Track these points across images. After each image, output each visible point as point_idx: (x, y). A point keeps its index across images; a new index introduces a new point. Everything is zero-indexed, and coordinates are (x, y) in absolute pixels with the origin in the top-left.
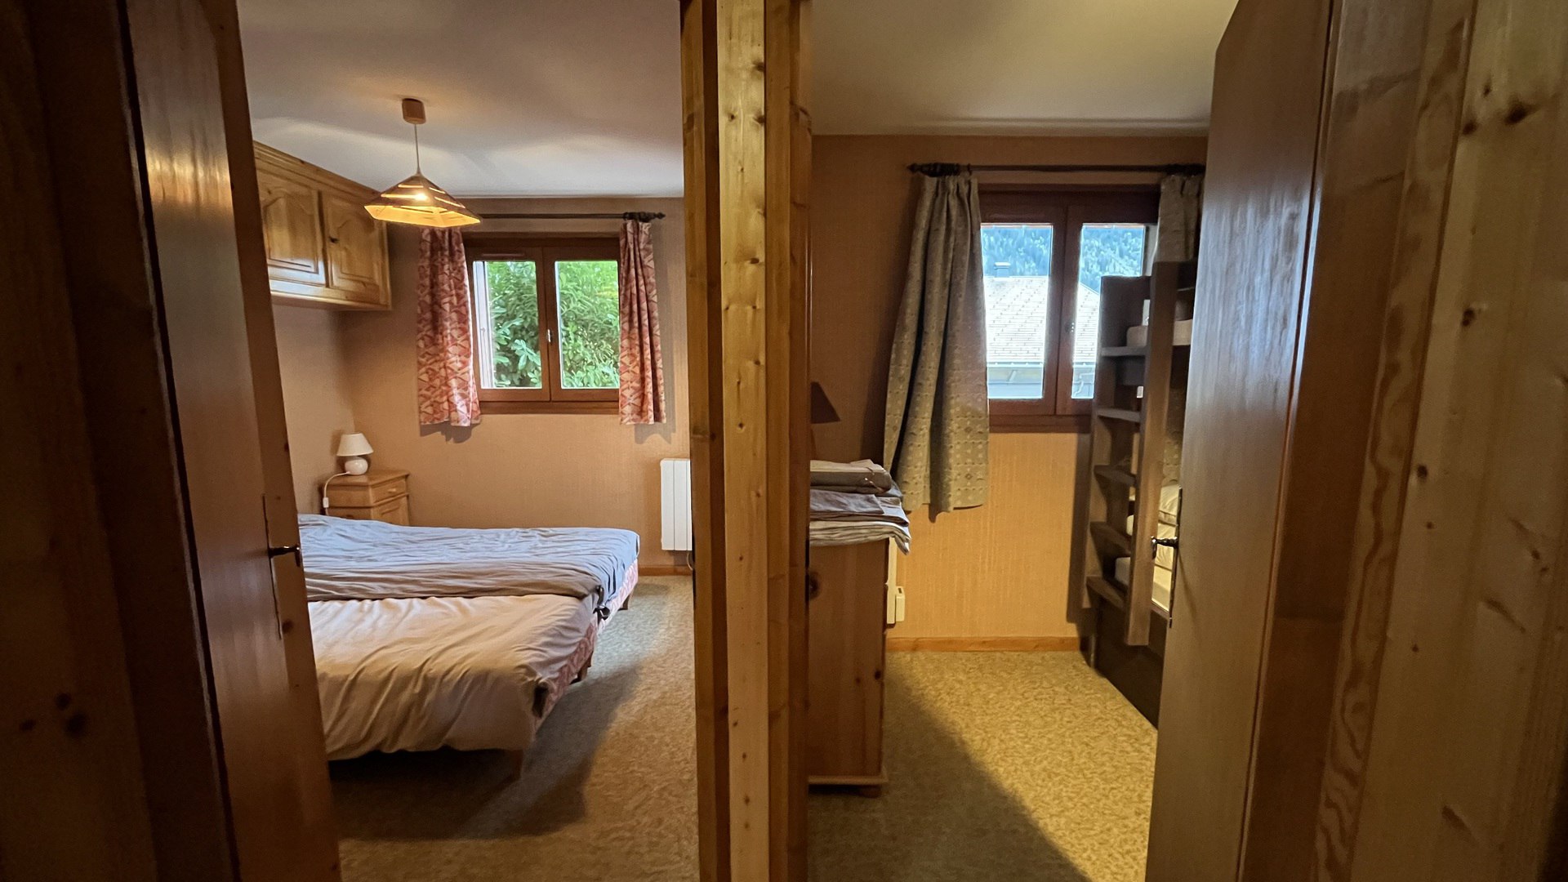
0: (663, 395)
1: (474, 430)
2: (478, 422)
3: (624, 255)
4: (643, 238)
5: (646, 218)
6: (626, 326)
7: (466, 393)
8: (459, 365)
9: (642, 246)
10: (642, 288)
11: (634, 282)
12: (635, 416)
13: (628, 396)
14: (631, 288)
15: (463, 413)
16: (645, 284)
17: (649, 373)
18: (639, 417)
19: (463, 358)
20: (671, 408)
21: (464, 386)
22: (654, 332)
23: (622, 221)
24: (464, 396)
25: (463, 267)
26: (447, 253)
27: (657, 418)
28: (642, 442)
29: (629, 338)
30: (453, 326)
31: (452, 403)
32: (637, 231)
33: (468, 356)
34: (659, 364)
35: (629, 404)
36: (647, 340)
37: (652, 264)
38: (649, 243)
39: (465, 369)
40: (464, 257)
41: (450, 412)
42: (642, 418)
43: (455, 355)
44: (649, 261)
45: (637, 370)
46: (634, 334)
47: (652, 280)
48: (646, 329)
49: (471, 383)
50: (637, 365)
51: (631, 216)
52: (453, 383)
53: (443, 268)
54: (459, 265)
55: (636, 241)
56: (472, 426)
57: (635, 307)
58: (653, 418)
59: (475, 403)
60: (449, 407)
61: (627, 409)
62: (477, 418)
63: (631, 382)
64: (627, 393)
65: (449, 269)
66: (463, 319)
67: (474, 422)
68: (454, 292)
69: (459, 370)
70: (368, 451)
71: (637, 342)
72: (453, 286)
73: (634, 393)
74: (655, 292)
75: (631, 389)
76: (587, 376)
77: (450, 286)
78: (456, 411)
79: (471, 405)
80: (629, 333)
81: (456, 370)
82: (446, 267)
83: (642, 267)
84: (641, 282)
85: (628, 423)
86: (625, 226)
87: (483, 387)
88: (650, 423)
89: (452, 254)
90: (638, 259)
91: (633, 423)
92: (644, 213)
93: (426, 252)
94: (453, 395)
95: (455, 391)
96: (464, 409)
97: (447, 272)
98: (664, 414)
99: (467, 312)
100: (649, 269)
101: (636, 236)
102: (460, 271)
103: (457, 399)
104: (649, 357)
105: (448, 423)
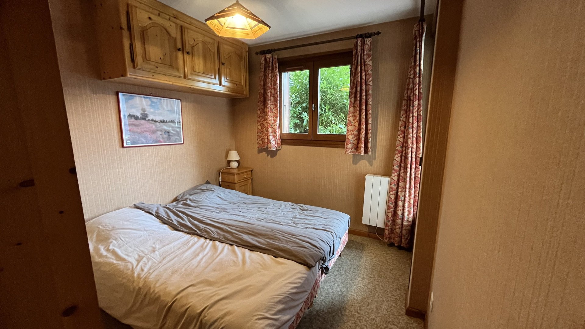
0: (370, 139)
1: (278, 152)
2: (280, 148)
3: (355, 60)
4: (366, 47)
5: (369, 36)
6: (353, 100)
7: (275, 135)
8: (273, 122)
9: (365, 53)
10: (364, 77)
11: (359, 74)
12: (353, 150)
13: (351, 139)
14: (357, 78)
15: (273, 144)
16: (366, 75)
17: (364, 127)
18: (356, 151)
19: (275, 118)
20: (374, 146)
21: (274, 131)
22: (368, 103)
23: (355, 40)
24: (274, 136)
25: (277, 74)
26: (271, 68)
27: (366, 152)
28: (356, 164)
29: (354, 107)
30: (272, 103)
31: (269, 140)
32: (363, 44)
33: (277, 118)
34: (370, 121)
35: (351, 143)
36: (364, 107)
37: (370, 63)
38: (370, 51)
39: (276, 124)
40: (278, 70)
41: (268, 144)
42: (357, 151)
43: (272, 117)
44: (369, 61)
45: (357, 124)
46: (357, 104)
47: (370, 72)
48: (364, 101)
49: (277, 130)
50: (357, 122)
51: (361, 36)
52: (270, 130)
53: (269, 76)
54: (275, 74)
55: (363, 50)
56: (277, 150)
57: (359, 88)
58: (363, 152)
59: (279, 139)
60: (268, 141)
61: (350, 146)
62: (279, 147)
63: (353, 131)
64: (350, 137)
65: (271, 76)
66: (276, 100)
67: (278, 148)
68: (273, 87)
69: (272, 124)
70: (238, 158)
71: (358, 109)
72: (272, 85)
73: (354, 138)
74: (371, 79)
75: (353, 135)
76: (332, 129)
77: (271, 84)
78: (270, 143)
79: (277, 140)
80: (354, 104)
81: (271, 124)
82: (270, 75)
83: (364, 66)
84: (364, 74)
85: (350, 154)
86: (357, 43)
87: (283, 132)
88: (362, 154)
89: (273, 69)
90: (363, 61)
91: (352, 154)
92: (368, 33)
93: (262, 69)
94: (269, 136)
95: (270, 134)
96: (274, 142)
97: (270, 77)
98: (370, 149)
99: (278, 96)
100: (369, 66)
101: (362, 48)
102: (276, 76)
103: (271, 137)
104: (364, 117)
105: (267, 148)
